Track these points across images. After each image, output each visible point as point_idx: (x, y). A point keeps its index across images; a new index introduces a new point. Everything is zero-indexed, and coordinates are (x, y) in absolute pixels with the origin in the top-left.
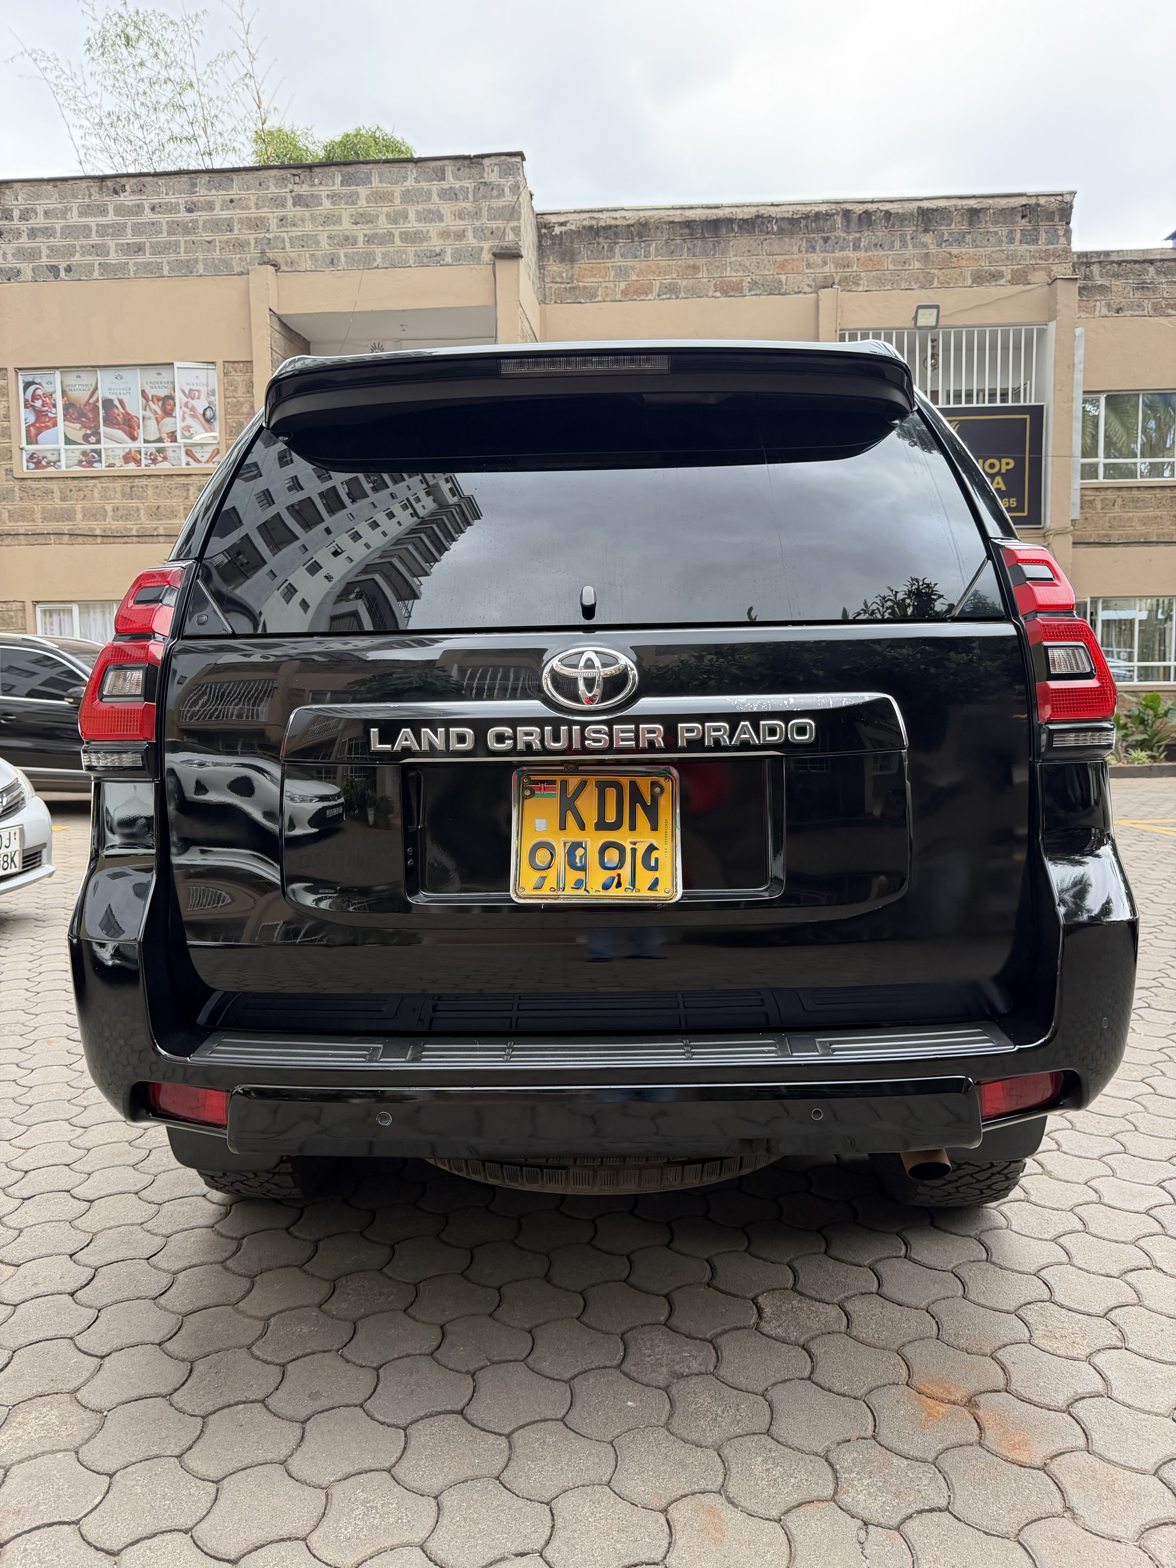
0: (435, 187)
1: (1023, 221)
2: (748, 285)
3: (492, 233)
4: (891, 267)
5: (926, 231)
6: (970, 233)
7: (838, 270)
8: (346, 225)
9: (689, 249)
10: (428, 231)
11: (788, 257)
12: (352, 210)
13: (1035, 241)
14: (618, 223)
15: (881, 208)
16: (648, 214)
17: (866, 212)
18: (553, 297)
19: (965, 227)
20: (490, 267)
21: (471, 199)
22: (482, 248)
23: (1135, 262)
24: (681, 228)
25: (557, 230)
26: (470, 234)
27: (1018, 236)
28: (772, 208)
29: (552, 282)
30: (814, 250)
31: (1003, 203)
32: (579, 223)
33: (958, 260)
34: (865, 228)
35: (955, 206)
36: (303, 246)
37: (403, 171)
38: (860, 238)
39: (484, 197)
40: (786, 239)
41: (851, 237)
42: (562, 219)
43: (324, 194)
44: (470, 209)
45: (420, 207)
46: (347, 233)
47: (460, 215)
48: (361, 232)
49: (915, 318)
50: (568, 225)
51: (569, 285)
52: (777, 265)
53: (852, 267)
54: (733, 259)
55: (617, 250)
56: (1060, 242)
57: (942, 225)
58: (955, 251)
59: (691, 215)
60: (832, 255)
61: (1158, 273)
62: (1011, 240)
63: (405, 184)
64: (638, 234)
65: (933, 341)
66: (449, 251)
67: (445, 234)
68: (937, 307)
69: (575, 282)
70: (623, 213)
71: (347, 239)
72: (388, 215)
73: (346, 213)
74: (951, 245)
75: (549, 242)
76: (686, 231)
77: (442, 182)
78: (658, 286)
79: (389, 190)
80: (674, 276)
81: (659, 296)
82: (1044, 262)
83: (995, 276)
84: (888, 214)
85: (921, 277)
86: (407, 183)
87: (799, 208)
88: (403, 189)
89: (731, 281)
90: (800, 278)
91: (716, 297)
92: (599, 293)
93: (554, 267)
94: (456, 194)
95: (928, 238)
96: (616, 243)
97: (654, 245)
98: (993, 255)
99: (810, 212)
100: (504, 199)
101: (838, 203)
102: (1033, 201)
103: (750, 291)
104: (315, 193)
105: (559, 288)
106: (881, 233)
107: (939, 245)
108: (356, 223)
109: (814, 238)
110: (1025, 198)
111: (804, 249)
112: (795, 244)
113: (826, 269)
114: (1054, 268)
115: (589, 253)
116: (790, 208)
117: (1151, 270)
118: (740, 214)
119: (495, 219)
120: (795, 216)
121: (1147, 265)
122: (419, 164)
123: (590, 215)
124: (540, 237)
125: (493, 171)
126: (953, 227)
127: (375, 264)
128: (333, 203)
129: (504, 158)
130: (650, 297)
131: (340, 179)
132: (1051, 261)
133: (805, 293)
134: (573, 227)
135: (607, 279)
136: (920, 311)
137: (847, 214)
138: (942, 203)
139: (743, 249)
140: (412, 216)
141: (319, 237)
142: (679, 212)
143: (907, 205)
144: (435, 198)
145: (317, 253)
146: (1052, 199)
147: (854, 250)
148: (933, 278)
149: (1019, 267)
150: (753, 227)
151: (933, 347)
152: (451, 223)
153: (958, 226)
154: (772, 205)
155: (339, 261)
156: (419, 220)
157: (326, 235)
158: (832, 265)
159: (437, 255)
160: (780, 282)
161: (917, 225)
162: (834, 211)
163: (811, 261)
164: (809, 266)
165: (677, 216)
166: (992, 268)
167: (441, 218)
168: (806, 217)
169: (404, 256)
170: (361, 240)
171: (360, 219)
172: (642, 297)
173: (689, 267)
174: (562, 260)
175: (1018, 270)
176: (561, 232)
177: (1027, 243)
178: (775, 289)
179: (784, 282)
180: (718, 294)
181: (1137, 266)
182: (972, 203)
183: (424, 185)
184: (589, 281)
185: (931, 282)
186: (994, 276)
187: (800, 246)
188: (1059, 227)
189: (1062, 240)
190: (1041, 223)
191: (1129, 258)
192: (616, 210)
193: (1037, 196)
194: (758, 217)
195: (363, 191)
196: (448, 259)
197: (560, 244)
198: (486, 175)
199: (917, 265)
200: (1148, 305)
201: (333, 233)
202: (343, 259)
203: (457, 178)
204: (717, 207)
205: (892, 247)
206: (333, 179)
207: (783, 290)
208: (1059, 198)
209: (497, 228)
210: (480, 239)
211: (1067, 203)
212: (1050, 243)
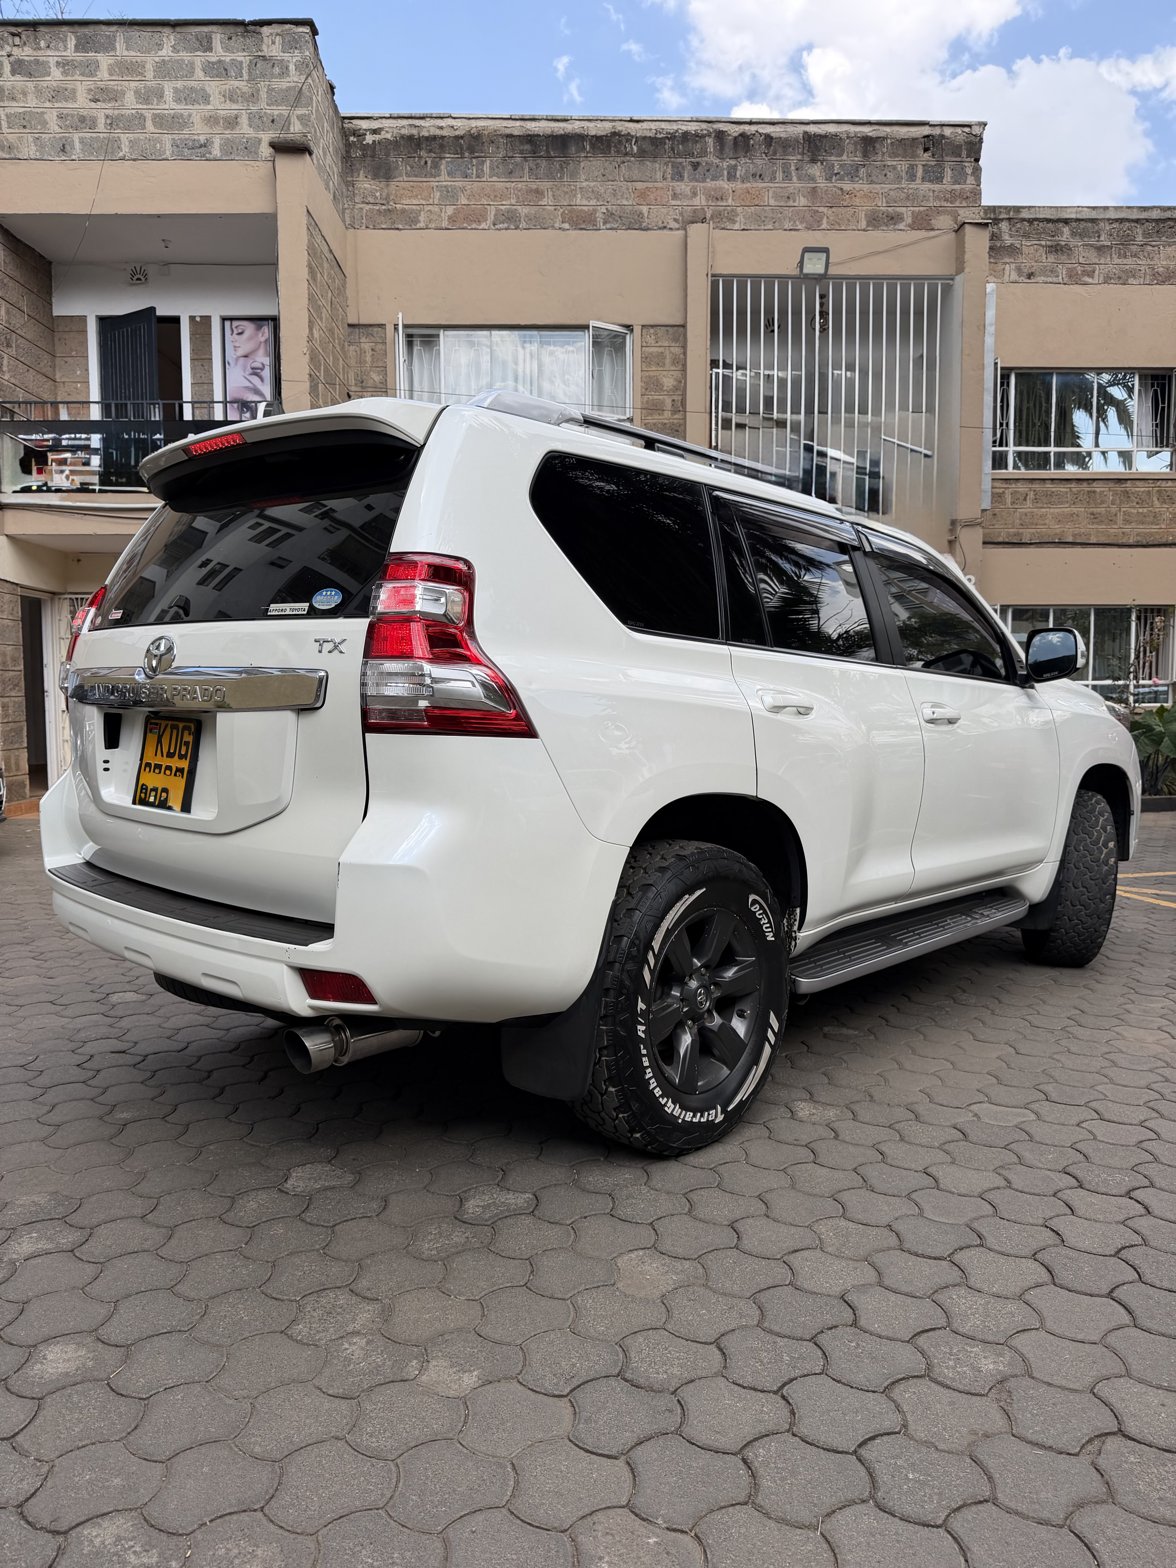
0: (199, 59)
1: (926, 155)
2: (601, 215)
3: (273, 121)
4: (772, 202)
5: (813, 161)
6: (864, 166)
7: (710, 203)
8: (82, 101)
9: (531, 169)
10: (190, 116)
11: (650, 185)
12: (89, 83)
13: (939, 179)
14: (444, 133)
15: (761, 131)
16: (481, 123)
17: (742, 135)
18: (364, 221)
19: (858, 159)
20: (270, 164)
21: (246, 77)
22: (260, 141)
23: (1049, 221)
24: (521, 143)
25: (369, 139)
26: (244, 120)
27: (920, 173)
28: (631, 125)
29: (363, 202)
30: (681, 178)
31: (904, 132)
32: (395, 131)
33: (851, 198)
34: (742, 154)
35: (847, 133)
36: (24, 127)
37: (156, 36)
38: (736, 166)
39: (263, 75)
40: (648, 163)
41: (725, 165)
42: (375, 125)
43: (52, 61)
44: (245, 89)
45: (179, 84)
46: (84, 113)
47: (231, 96)
48: (101, 112)
49: (801, 263)
50: (383, 133)
51: (384, 207)
52: (637, 194)
53: (727, 200)
54: (585, 184)
55: (442, 167)
56: (968, 182)
57: (831, 155)
58: (847, 186)
59: (533, 127)
60: (702, 185)
61: (1073, 234)
62: (912, 177)
63: (160, 53)
64: (468, 149)
65: (821, 297)
66: (217, 142)
67: (212, 120)
68: (826, 251)
69: (391, 203)
70: (450, 122)
71: (82, 119)
72: (137, 92)
73: (82, 87)
74: (842, 179)
75: (359, 153)
76: (527, 147)
77: (208, 54)
78: (493, 213)
79: (139, 59)
80: (513, 202)
81: (494, 225)
82: (949, 205)
83: (894, 219)
84: (769, 138)
85: (808, 216)
86: (163, 52)
87: (663, 125)
88: (157, 59)
89: (582, 210)
90: (664, 210)
91: (564, 230)
92: (422, 218)
93: (365, 184)
94: (226, 70)
95: (816, 170)
96: (441, 158)
97: (488, 162)
98: (892, 193)
99: (677, 131)
100: (288, 79)
101: (710, 122)
102: (937, 131)
103: (605, 223)
104: (41, 59)
105: (371, 210)
106: (760, 162)
107: (829, 179)
108: (95, 101)
109: (681, 163)
110: (927, 127)
111: (669, 176)
112: (659, 169)
113: (696, 201)
114: (961, 212)
115: (409, 168)
116: (653, 126)
117: (1066, 230)
118: (594, 129)
119: (276, 103)
120: (659, 136)
121: (1061, 225)
122: (178, 29)
123: (411, 122)
124: (348, 146)
125: (273, 43)
126: (844, 157)
127: (121, 154)
128: (65, 73)
129: (288, 26)
130: (483, 225)
131: (74, 42)
132: (957, 204)
133: (671, 229)
134: (389, 136)
135: (431, 201)
136: (806, 255)
137: (720, 136)
138: (832, 129)
139: (596, 173)
140: (169, 94)
141: (45, 116)
142: (518, 123)
143: (790, 129)
144: (199, 74)
145: (44, 136)
146: (959, 130)
147: (728, 180)
148: (822, 218)
149: (921, 208)
150: (609, 147)
151: (821, 305)
152: (218, 105)
153: (850, 157)
154: (632, 121)
155: (73, 148)
156: (178, 100)
157: (55, 114)
158: (703, 197)
159: (201, 146)
160: (641, 214)
161: (803, 154)
162: (705, 132)
163: (678, 192)
164: (675, 196)
165: (516, 128)
166: (890, 209)
167: (206, 99)
168: (672, 137)
169: (158, 145)
170: (101, 122)
171: (99, 95)
172: (474, 226)
173: (531, 190)
174: (375, 176)
175: (920, 212)
176: (374, 141)
177: (929, 181)
178: (636, 223)
179: (646, 215)
180: (566, 226)
181: (1050, 225)
182: (866, 130)
183: (185, 56)
184: (408, 203)
185: (819, 222)
186: (892, 218)
187: (664, 172)
188: (966, 164)
189: (970, 180)
190: (946, 159)
191: (1041, 216)
192: (442, 118)
193: (942, 125)
194: (614, 134)
195: (104, 60)
196: (216, 152)
197: (373, 156)
198: (264, 47)
199: (803, 201)
200: (1062, 271)
201: (65, 111)
202: (77, 145)
203: (227, 49)
204: (565, 120)
205: (773, 179)
206: (65, 41)
207: (644, 224)
208: (967, 130)
209: (280, 115)
210: (257, 128)
211: (975, 136)
212: (956, 182)
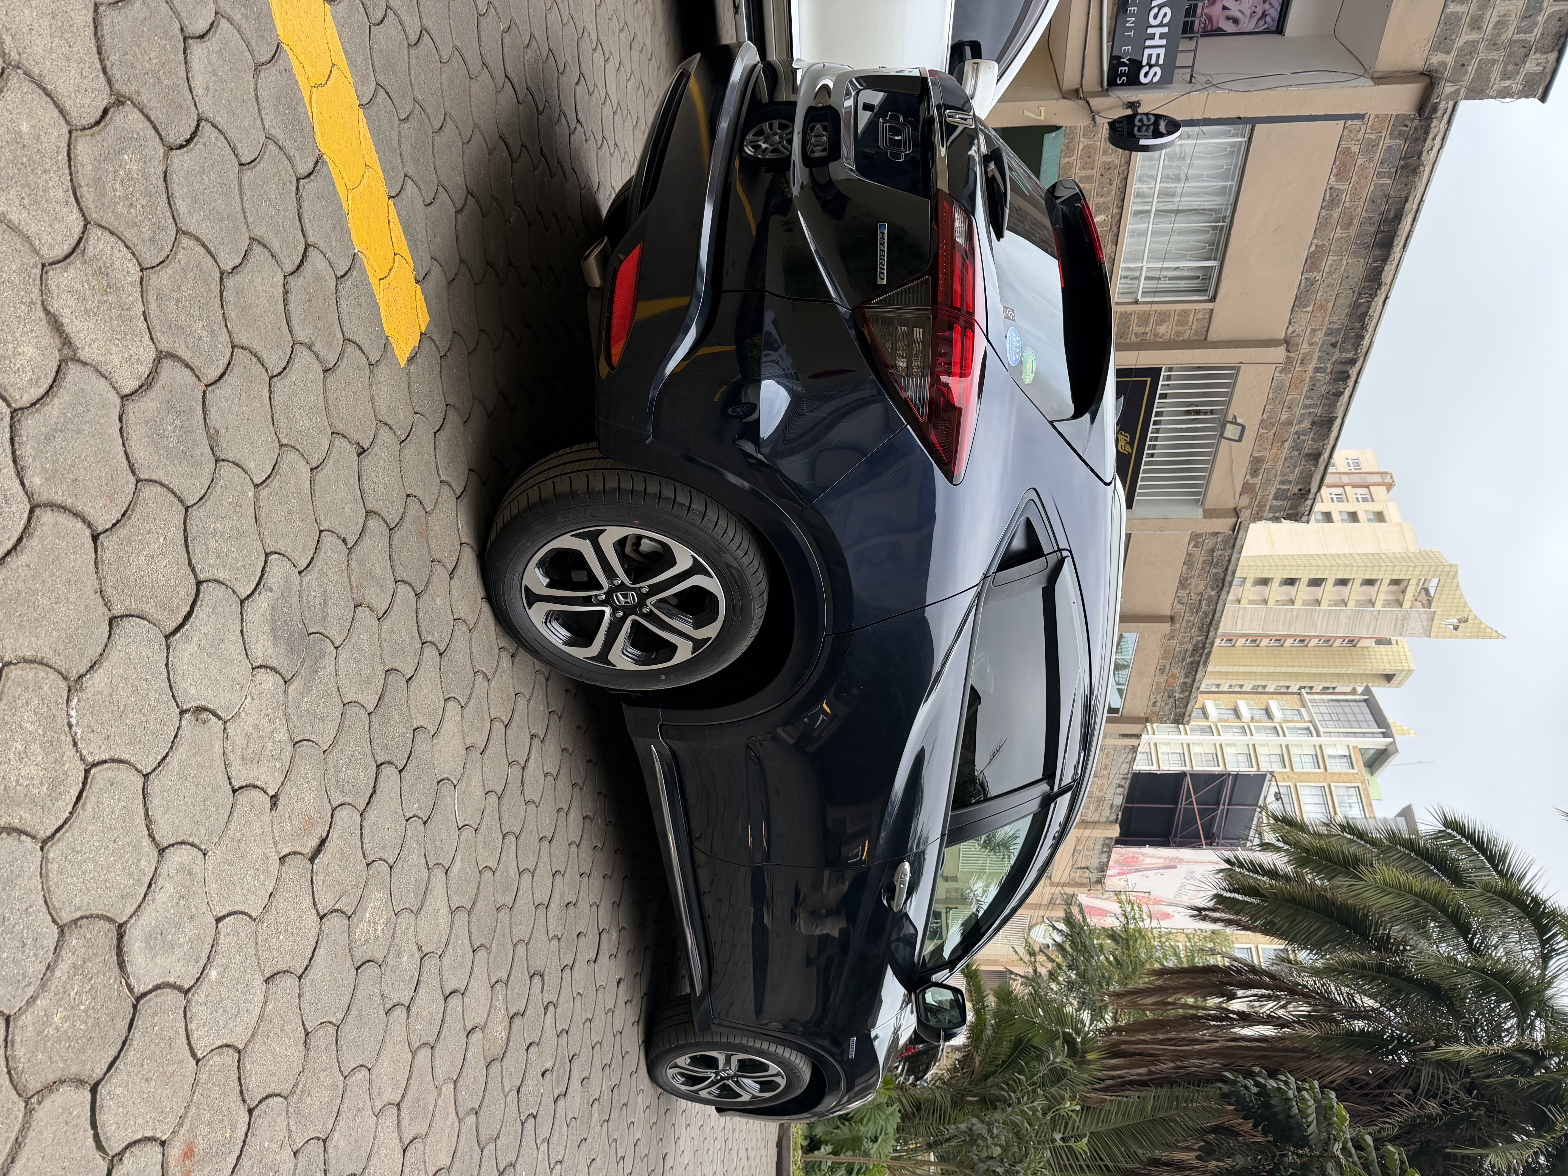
1: (1296, 490)
2: (1314, 276)
4: (1289, 397)
5: (1313, 423)
6: (1300, 454)
7: (1301, 356)
11: (1328, 313)
13: (1276, 498)
15: (1348, 389)
16: (1426, 175)
19: (1306, 451)
21: (1516, 37)
22: (1448, 54)
27: (1284, 487)
30: (1327, 335)
31: (1317, 478)
33: (1278, 447)
34: (1334, 376)
35: (1328, 444)
38: (1326, 372)
39: (1511, 54)
40: (1347, 310)
41: (1329, 365)
47: (1501, 23)
52: (1324, 303)
53: (1300, 367)
55: (1397, 141)
56: (1269, 514)
57: (1314, 434)
58: (1287, 444)
59: (1407, 219)
60: (1317, 350)
62: (1282, 483)
64: (1407, 164)
66: (1462, 9)
68: (1241, 437)
70: (1437, 147)
74: (1294, 441)
78: (1341, 187)
81: (1331, 188)
82: (1256, 504)
84: (1340, 394)
85: (1272, 420)
87: (1375, 321)
89: (1323, 261)
90: (1304, 323)
91: (1310, 247)
94: (1530, 16)
95: (1306, 424)
96: (1406, 139)
97: (1389, 182)
98: (1274, 471)
99: (1367, 331)
100: (1498, 79)
101: (1366, 354)
102: (1311, 496)
103: (1306, 279)
106: (1323, 389)
107: (1296, 433)
109: (1339, 334)
110: (1316, 490)
111: (1331, 326)
112: (1339, 317)
113: (1305, 346)
114: (1249, 511)
116: (1377, 314)
118: (1389, 269)
120: (1367, 318)
125: (1538, 65)
126: (1310, 442)
129: (1548, 79)
130: (1333, 178)
132: (1255, 509)
133: (1287, 330)
135: (1368, 130)
136: (1240, 428)
137: (1353, 362)
138: (1334, 434)
139: (1351, 271)
142: (1415, 207)
143: (1343, 408)
146: (1308, 508)
147: (1315, 368)
148: (1268, 429)
149: (1258, 488)
150: (1370, 281)
153: (1309, 446)
154: (1387, 298)
158: (1307, 350)
160: (1306, 306)
161: (1321, 417)
162: (1359, 351)
163: (1317, 333)
164: (1314, 331)
166: (1262, 470)
168: (1364, 327)
172: (1335, 171)
173: (1352, 219)
175: (1255, 488)
177: (1276, 492)
178: (1299, 302)
179: (1304, 310)
180: (1313, 249)
182: (1326, 455)
185: (1265, 428)
186: (1255, 472)
187: (1336, 323)
188: (1283, 513)
190: (1290, 502)
192: (1443, 139)
193: (1315, 498)
194: (1380, 284)
196: (1452, 8)
198: (1537, 56)
199: (1284, 417)
204: (1404, 247)
205: (1307, 397)
207: (1297, 309)
208: (1307, 513)
209: (1466, 72)
210: (1461, 50)
211: (1301, 518)
212: (1271, 507)
